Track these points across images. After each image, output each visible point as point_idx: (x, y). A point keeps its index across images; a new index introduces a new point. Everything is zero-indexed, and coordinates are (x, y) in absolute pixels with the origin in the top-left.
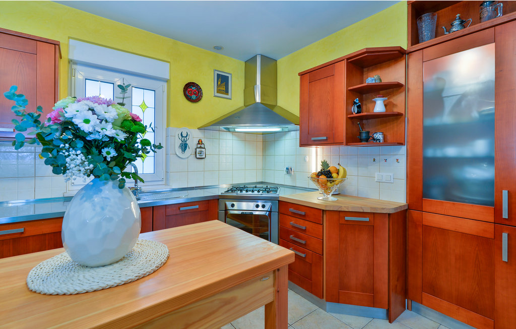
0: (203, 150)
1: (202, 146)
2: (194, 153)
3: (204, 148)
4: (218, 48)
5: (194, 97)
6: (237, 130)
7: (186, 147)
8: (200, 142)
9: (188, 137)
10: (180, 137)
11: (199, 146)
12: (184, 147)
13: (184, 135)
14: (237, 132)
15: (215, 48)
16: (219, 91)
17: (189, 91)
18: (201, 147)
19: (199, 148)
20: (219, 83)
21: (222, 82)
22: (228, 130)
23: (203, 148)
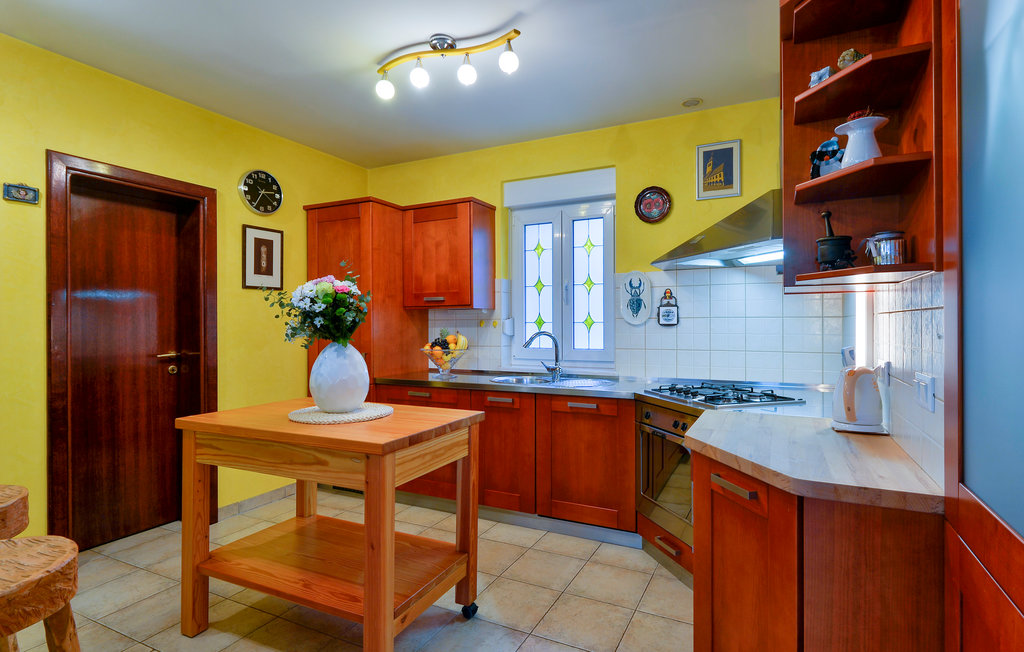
0: (674, 309)
1: (672, 302)
2: (655, 315)
3: (676, 305)
4: (692, 103)
5: (655, 212)
6: (744, 261)
7: (639, 306)
8: (668, 295)
9: (641, 288)
10: (629, 288)
11: (665, 302)
12: (636, 305)
13: (636, 284)
14: (746, 266)
15: (685, 104)
16: (708, 186)
17: (646, 205)
18: (668, 305)
19: (665, 306)
20: (709, 169)
21: (715, 166)
22: (730, 264)
23: (673, 306)
